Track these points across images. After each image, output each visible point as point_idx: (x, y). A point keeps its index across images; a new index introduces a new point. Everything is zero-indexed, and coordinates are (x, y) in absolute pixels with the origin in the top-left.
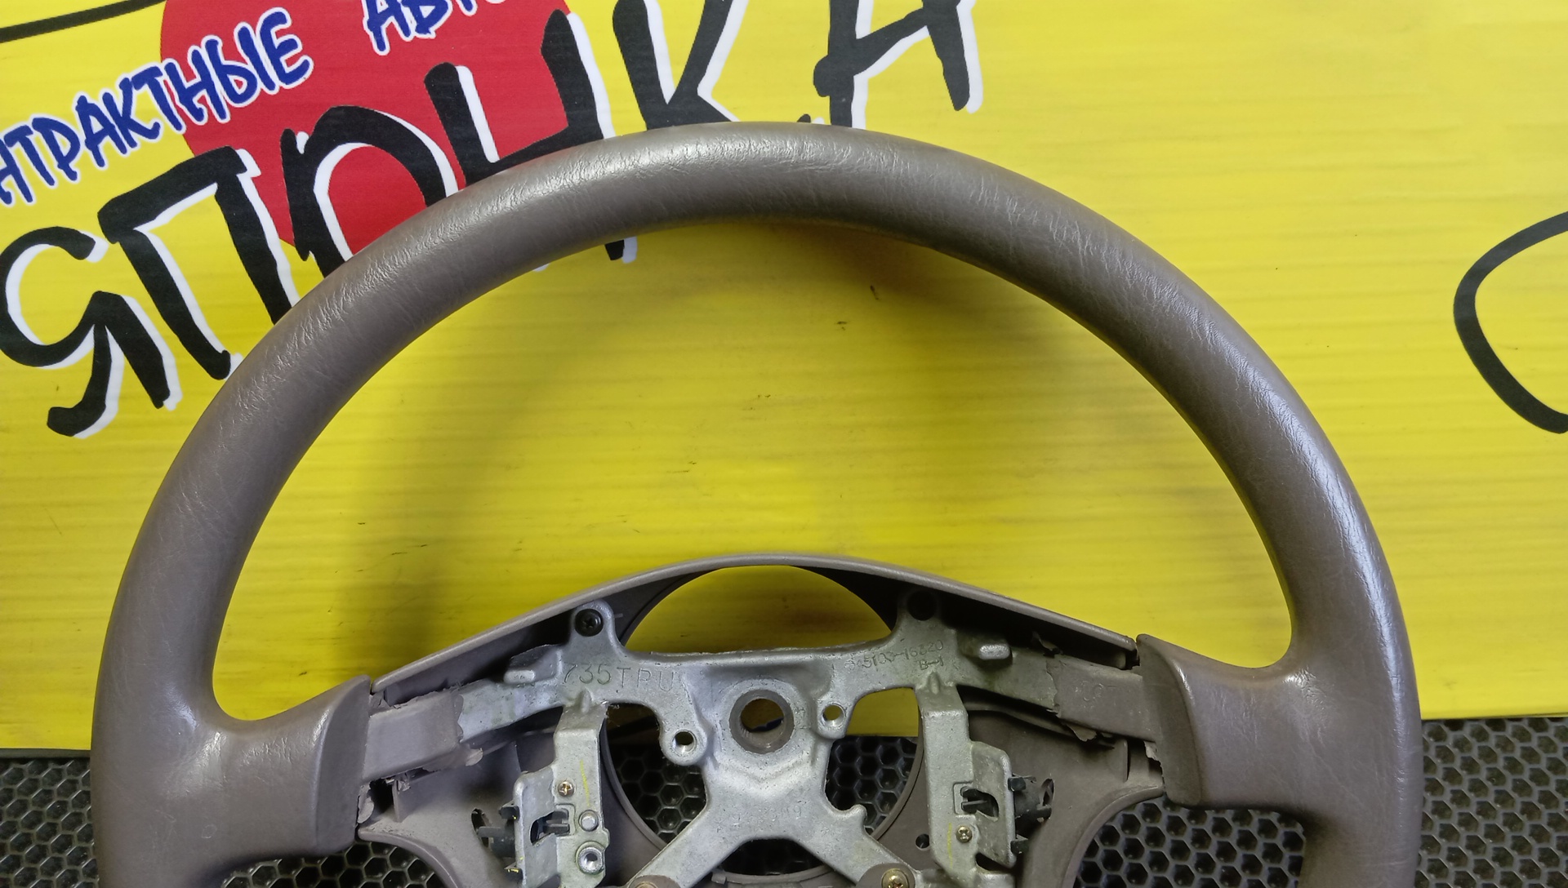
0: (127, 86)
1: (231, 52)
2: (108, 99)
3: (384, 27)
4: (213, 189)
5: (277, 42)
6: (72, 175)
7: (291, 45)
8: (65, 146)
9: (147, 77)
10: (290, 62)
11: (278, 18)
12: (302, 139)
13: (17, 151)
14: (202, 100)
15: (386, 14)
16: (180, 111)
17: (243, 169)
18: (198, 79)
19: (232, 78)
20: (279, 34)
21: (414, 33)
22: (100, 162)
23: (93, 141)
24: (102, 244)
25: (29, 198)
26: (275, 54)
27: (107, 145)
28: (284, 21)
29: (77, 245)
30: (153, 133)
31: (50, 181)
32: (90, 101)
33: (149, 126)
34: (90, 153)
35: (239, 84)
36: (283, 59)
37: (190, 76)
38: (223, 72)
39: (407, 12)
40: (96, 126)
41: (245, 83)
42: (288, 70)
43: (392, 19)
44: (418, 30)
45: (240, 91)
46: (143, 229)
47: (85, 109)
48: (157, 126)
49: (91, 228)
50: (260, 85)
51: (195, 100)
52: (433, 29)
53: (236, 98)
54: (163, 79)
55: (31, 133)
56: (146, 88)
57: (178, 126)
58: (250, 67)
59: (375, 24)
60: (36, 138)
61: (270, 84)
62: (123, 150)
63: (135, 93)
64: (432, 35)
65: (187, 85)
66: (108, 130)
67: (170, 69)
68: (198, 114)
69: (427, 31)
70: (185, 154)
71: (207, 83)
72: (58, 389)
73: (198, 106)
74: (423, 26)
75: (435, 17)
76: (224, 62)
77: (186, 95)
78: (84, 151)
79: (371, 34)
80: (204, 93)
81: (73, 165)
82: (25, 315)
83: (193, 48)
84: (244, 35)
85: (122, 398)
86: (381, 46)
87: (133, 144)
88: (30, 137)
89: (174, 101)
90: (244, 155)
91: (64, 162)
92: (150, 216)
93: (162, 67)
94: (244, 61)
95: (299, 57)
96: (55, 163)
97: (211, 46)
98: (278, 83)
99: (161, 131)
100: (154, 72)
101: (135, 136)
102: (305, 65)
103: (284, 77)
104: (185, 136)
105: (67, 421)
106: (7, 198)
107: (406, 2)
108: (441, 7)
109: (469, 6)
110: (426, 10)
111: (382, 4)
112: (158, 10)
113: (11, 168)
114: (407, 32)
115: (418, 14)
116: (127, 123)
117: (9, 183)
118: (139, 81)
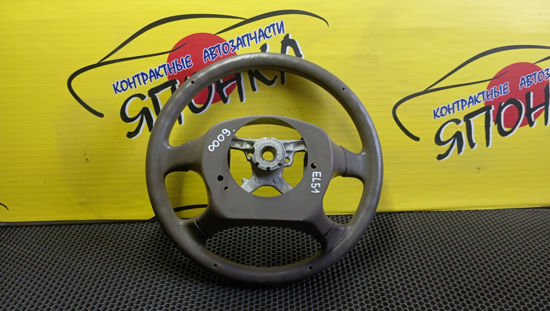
0: (159, 67)
1: (179, 62)
2: (155, 70)
3: (206, 58)
4: (171, 87)
5: (187, 60)
6: (145, 84)
7: (190, 61)
8: (145, 77)
9: (164, 66)
10: (189, 64)
11: (189, 56)
13: (136, 79)
15: (207, 56)
16: (168, 72)
18: (172, 66)
19: (178, 67)
20: (188, 59)
22: (151, 81)
24: (147, 97)
25: (136, 88)
26: (187, 62)
28: (189, 57)
30: (162, 76)
31: (141, 85)
33: (162, 75)
34: (150, 79)
35: (180, 68)
36: (188, 64)
37: (171, 66)
38: (177, 65)
39: (210, 56)
41: (181, 67)
42: (188, 65)
43: (208, 57)
44: (212, 59)
45: (179, 69)
47: (151, 71)
48: (163, 75)
49: (146, 94)
51: (171, 70)
52: (214, 59)
53: (178, 70)
54: (166, 66)
55: (140, 75)
56: (163, 68)
57: (167, 75)
58: (182, 65)
59: (205, 58)
60: (140, 76)
61: (185, 68)
62: (156, 79)
63: (161, 69)
65: (170, 67)
67: (168, 65)
68: (171, 73)
69: (213, 59)
71: (174, 67)
72: (131, 128)
73: (171, 71)
74: (213, 58)
75: (215, 57)
76: (178, 64)
77: (170, 69)
78: (149, 79)
80: (173, 69)
81: (146, 82)
82: (129, 112)
83: (173, 61)
84: (182, 59)
85: (143, 130)
87: (158, 78)
88: (139, 76)
89: (167, 70)
90: (178, 81)
91: (144, 81)
92: (158, 92)
93: (166, 64)
94: (181, 64)
95: (191, 63)
96: (143, 81)
97: (176, 61)
98: (186, 68)
99: (164, 76)
100: (165, 65)
101: (159, 76)
103: (188, 67)
106: (131, 87)
107: (210, 54)
108: (216, 55)
109: (221, 55)
110: (214, 56)
111: (206, 54)
112: (168, 54)
113: (134, 82)
114: (210, 59)
115: (212, 56)
116: (158, 74)
117: (133, 85)
118: (162, 67)
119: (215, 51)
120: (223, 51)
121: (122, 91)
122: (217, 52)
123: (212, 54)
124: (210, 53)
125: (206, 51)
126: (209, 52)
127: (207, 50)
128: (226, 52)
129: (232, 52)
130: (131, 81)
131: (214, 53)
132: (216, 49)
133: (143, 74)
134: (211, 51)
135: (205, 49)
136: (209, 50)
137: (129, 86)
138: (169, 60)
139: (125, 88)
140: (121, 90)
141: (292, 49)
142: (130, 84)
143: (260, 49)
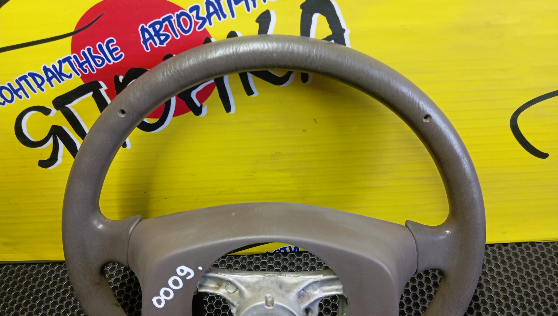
0: (60, 62)
1: (95, 51)
2: (54, 66)
3: (148, 43)
4: (91, 93)
5: (111, 48)
6: (43, 90)
7: (116, 49)
8: (39, 81)
9: (68, 59)
10: (116, 54)
11: (112, 41)
12: (121, 78)
13: (23, 83)
14: (86, 66)
15: (149, 39)
16: (79, 70)
17: (101, 87)
18: (85, 60)
19: (96, 60)
20: (112, 46)
21: (158, 45)
22: (52, 86)
23: (49, 80)
24: (54, 111)
25: (28, 97)
26: (111, 52)
27: (54, 80)
28: (113, 41)
29: (46, 111)
30: (70, 76)
31: (35, 92)
32: (47, 67)
33: (69, 75)
34: (48, 83)
35: (99, 61)
36: (114, 53)
37: (82, 59)
38: (93, 58)
39: (156, 38)
40: (50, 75)
41: (101, 61)
42: (116, 57)
43: (151, 41)
44: (160, 44)
45: (99, 64)
46: (68, 106)
47: (46, 70)
48: (71, 75)
49: (50, 106)
50: (106, 62)
51: (84, 66)
52: (165, 43)
53: (97, 65)
54: (73, 60)
55: (27, 77)
56: (67, 63)
57: (78, 75)
58: (102, 56)
59: (145, 42)
60: (29, 79)
61: (110, 61)
62: (60, 82)
63: (63, 65)
64: (165, 45)
65: (81, 62)
66: (54, 76)
67: (75, 57)
68: (85, 71)
69: (163, 44)
70: (81, 83)
72: (41, 154)
73: (85, 68)
74: (162, 42)
75: (165, 40)
76: (93, 55)
77: (81, 65)
78: (46, 82)
79: (144, 45)
80: (87, 64)
81: (43, 87)
82: (29, 133)
83: (83, 50)
84: (100, 46)
85: (63, 157)
86: (147, 49)
87: (63, 80)
88: (28, 79)
89: (77, 67)
90: (101, 83)
91: (39, 86)
92: (70, 102)
93: (72, 56)
94: (100, 54)
95: (119, 53)
96: (36, 86)
97: (89, 50)
98: (112, 61)
99: (73, 76)
100: (70, 58)
101: (64, 78)
102: (121, 55)
103: (114, 59)
104: (81, 77)
105: (44, 164)
106: (20, 97)
107: (155, 35)
108: (167, 37)
109: (177, 36)
110: (162, 38)
111: (147, 36)
112: (70, 39)
113: (21, 88)
114: (156, 44)
115: (159, 39)
116: (60, 74)
117: (21, 93)
118: (64, 61)
119: (163, 29)
120: (179, 29)
121: (6, 103)
122: (166, 29)
123: (157, 34)
124: (153, 33)
125: (144, 30)
126: (151, 30)
127: (145, 27)
128: (187, 29)
129: (199, 28)
130: (16, 87)
131: (161, 32)
132: (164, 24)
133: (32, 75)
134: (154, 29)
135: (143, 27)
136: (150, 27)
137: (15, 96)
138: (75, 48)
139: (9, 98)
140: (4, 102)
141: (324, 19)
142: (16, 92)
143: (257, 21)
